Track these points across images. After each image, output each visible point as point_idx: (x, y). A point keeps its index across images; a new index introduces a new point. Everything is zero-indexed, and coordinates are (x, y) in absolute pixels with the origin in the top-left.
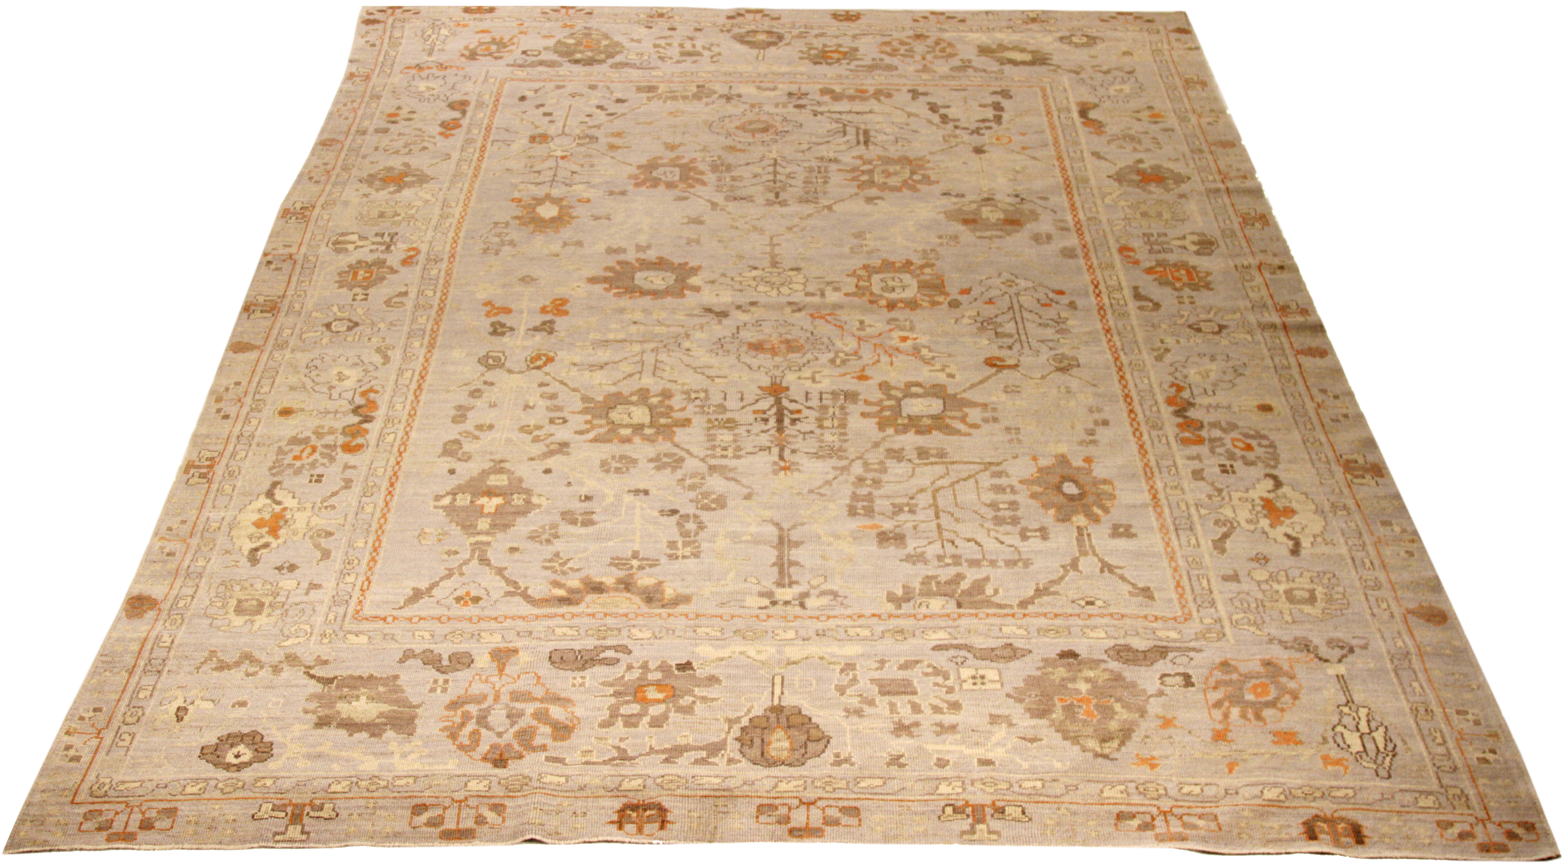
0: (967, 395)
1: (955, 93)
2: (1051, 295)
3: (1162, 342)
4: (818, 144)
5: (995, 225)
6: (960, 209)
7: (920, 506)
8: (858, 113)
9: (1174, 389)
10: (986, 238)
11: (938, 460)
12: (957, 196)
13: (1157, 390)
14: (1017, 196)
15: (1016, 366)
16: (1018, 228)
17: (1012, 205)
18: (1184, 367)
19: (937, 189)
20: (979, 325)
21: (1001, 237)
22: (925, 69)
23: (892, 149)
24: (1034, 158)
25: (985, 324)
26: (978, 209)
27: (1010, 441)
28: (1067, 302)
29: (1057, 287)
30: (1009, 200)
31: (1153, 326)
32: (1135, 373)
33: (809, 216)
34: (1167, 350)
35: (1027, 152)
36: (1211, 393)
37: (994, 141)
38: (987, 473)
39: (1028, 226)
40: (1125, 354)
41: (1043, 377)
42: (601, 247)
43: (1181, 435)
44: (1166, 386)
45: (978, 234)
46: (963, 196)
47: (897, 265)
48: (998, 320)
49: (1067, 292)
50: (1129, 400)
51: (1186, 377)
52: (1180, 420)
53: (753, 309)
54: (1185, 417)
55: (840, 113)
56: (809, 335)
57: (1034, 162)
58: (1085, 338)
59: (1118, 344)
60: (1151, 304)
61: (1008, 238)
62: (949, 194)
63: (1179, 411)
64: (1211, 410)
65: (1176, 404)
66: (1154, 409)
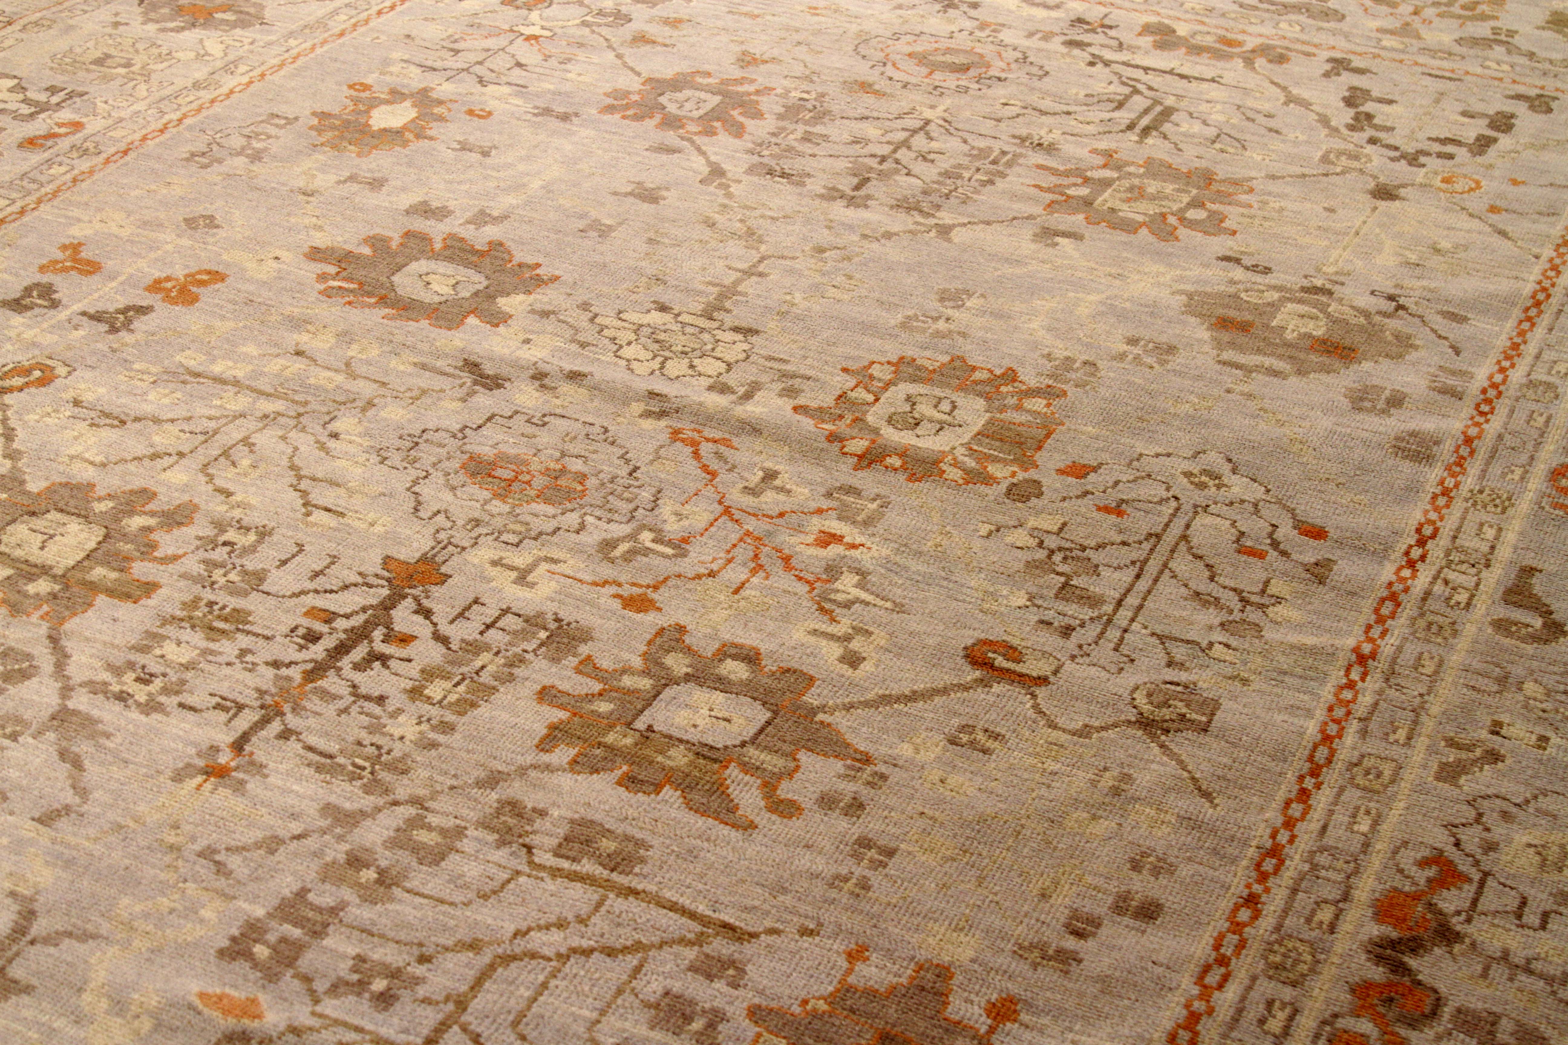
0: (841, 721)
1: (1428, 81)
2: (1286, 531)
3: (1496, 729)
4: (1043, 113)
5: (1288, 345)
6: (1236, 296)
7: (421, 991)
8: (1182, 76)
9: (1432, 872)
10: (1238, 366)
11: (599, 871)
12: (1253, 268)
13: (1376, 862)
14: (1391, 298)
15: (1042, 681)
16: (1337, 364)
17: (1367, 315)
18: (1505, 816)
19: (1220, 244)
20: (1041, 554)
21: (1276, 373)
22: (1405, 30)
23: (1190, 151)
24: (1503, 233)
25: (1058, 557)
26: (1275, 307)
27: (838, 880)
28: (1310, 558)
29: (1315, 516)
30: (1365, 301)
31: (1503, 681)
32: (1352, 796)
33: (888, 235)
34: (1494, 757)
35: (1494, 218)
36: (1532, 918)
37: (1437, 182)
38: (690, 954)
39: (1367, 365)
40: (1364, 733)
41: (1085, 732)
42: (407, 200)
43: (1346, 1023)
44: (1407, 859)
45: (1228, 355)
46: (1267, 270)
47: (978, 375)
48: (1096, 557)
49: (1333, 533)
50: (1269, 865)
51: (1490, 847)
52: (1377, 973)
53: (567, 388)
54: (1399, 968)
55: (1146, 69)
56: (624, 471)
57: (1497, 241)
58: (1284, 662)
59: (1366, 700)
60: (1538, 623)
61: (1293, 380)
62: (1238, 261)
63: (1393, 944)
64: (1498, 972)
65: (1397, 923)
66: (1325, 915)
